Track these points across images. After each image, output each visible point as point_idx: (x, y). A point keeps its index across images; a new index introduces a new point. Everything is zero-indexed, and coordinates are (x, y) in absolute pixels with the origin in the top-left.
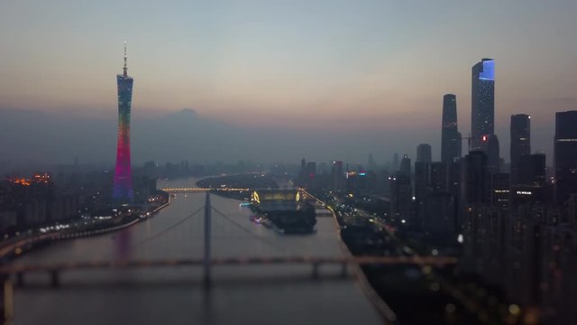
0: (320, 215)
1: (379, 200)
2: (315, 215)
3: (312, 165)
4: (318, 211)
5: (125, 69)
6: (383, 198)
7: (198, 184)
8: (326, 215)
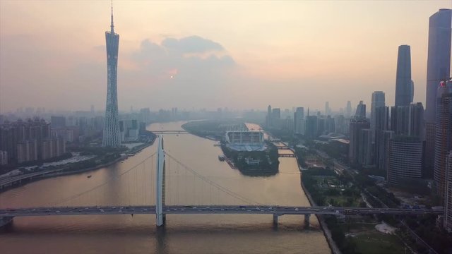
0: (283, 155)
1: (337, 142)
2: (279, 155)
3: (278, 111)
4: (280, 152)
5: (112, 26)
6: (340, 140)
7: (183, 126)
8: (289, 156)
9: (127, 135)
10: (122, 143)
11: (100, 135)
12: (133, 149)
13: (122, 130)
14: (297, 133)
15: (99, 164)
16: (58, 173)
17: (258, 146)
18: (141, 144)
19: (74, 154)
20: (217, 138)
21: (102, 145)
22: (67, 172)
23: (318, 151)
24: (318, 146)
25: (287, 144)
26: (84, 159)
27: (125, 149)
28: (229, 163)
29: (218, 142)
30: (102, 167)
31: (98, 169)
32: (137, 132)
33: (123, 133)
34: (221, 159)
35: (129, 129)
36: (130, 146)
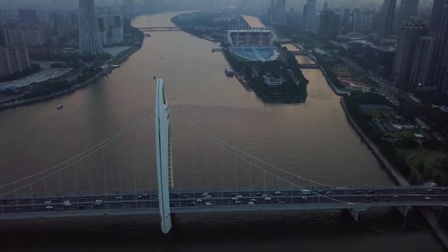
2: (299, 66)
7: (174, 20)
8: (311, 67)
9: (110, 35)
10: (104, 46)
11: (76, 34)
12: (118, 56)
13: (102, 29)
14: (306, 30)
15: (74, 83)
16: (17, 102)
17: (269, 50)
18: (126, 48)
19: (42, 64)
20: (216, 38)
21: (80, 51)
22: (31, 100)
23: (342, 59)
24: (342, 52)
25: (301, 47)
26: (56, 74)
27: (107, 57)
28: (241, 81)
29: (218, 45)
30: (78, 89)
31: (73, 91)
32: (122, 30)
33: (105, 33)
34: (229, 75)
35: (111, 27)
36: (114, 52)
